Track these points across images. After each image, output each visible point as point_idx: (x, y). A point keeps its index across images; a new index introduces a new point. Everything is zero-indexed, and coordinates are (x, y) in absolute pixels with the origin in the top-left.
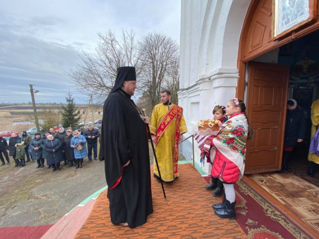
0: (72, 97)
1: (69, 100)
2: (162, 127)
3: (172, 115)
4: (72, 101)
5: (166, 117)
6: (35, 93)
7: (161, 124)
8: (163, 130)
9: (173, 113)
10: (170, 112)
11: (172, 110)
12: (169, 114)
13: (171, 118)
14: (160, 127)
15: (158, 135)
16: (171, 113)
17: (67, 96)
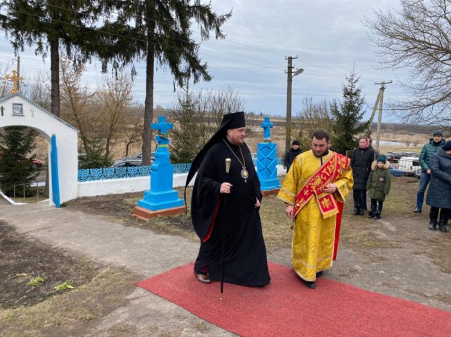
0: (357, 86)
1: (349, 94)
2: (306, 192)
3: (325, 175)
4: (355, 94)
5: (314, 177)
6: (296, 75)
7: (305, 188)
8: (306, 198)
9: (327, 170)
10: (322, 169)
11: (326, 166)
12: (320, 172)
13: (323, 180)
14: (302, 192)
15: (298, 205)
16: (324, 171)
17: (347, 84)
